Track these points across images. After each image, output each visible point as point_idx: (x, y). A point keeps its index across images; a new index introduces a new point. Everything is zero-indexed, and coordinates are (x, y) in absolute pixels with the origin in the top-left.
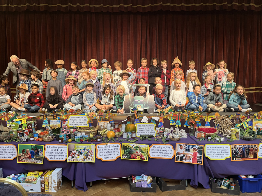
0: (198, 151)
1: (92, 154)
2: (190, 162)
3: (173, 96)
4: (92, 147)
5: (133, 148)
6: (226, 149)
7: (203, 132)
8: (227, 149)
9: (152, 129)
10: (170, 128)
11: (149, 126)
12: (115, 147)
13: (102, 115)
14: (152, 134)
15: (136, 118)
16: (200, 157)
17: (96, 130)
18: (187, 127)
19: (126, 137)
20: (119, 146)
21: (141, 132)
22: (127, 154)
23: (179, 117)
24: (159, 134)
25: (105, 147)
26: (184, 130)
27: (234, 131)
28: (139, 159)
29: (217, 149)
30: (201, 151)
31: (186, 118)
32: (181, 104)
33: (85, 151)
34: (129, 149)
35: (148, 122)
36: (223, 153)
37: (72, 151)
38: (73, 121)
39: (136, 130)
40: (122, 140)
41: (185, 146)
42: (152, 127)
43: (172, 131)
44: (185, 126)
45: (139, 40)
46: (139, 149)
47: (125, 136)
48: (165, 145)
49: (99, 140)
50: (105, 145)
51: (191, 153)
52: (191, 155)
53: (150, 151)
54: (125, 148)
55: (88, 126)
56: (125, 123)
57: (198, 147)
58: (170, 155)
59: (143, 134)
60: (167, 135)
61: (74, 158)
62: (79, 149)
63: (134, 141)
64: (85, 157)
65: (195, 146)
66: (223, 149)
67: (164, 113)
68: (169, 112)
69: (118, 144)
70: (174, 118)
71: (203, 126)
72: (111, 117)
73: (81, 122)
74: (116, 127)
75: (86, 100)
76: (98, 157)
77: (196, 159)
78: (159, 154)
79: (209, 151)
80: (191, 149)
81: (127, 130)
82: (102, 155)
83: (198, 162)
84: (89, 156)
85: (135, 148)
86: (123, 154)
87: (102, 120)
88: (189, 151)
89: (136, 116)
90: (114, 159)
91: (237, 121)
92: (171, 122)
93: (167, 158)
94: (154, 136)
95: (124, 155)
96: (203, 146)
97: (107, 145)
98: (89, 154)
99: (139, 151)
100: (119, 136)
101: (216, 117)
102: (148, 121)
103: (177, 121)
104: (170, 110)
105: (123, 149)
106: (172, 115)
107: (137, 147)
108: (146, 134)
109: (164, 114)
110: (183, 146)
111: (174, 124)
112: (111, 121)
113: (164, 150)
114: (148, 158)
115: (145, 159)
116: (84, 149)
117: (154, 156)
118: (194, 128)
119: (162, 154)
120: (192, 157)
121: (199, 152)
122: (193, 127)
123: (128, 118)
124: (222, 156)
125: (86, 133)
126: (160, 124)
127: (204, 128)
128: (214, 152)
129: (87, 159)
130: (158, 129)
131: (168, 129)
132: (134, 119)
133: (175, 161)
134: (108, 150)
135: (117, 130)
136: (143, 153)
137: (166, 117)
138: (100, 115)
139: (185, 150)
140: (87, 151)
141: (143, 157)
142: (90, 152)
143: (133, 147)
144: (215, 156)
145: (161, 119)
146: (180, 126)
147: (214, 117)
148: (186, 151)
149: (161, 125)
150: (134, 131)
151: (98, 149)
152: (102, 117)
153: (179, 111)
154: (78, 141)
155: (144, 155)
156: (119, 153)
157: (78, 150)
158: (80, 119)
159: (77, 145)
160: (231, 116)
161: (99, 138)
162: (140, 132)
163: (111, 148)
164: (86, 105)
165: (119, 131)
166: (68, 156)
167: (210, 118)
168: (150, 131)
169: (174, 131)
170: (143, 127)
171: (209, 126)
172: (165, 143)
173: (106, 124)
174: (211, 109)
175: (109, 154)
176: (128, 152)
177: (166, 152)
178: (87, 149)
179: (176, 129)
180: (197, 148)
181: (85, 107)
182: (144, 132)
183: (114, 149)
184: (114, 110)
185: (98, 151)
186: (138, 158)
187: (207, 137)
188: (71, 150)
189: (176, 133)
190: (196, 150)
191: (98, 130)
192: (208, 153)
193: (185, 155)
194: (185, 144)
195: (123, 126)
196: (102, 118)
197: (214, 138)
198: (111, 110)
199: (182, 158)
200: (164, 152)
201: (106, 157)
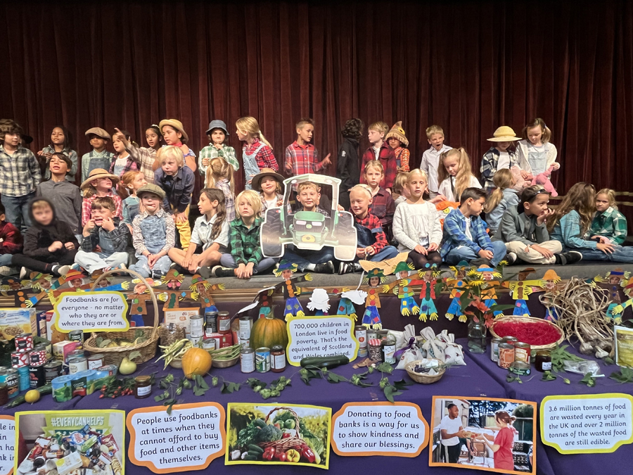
0: (514, 425)
1: (114, 447)
2: (485, 468)
3: (404, 220)
4: (111, 420)
5: (270, 422)
6: (617, 411)
7: (521, 343)
8: (622, 411)
9: (344, 336)
10: (403, 330)
11: (332, 325)
12: (200, 421)
13: (177, 288)
14: (343, 351)
15: (292, 296)
16: (526, 448)
17: (148, 342)
18: (456, 318)
19: (252, 369)
20: (219, 415)
21: (306, 346)
22: (249, 442)
23: (428, 290)
24: (368, 350)
25: (163, 420)
26: (452, 336)
27: (627, 337)
28: (294, 459)
29: (585, 413)
30: (528, 424)
31: (451, 290)
32: (428, 245)
33: (87, 436)
34: (256, 424)
35: (328, 306)
36: (606, 429)
37: (33, 442)
38: (73, 312)
39: (284, 341)
40: (233, 386)
41: (466, 405)
42: (342, 328)
43: (412, 341)
44: (449, 316)
45: (304, 71)
46: (293, 424)
47: (247, 366)
48: (393, 404)
49: (142, 391)
50: (161, 413)
51: (490, 433)
52: (491, 438)
53: (337, 430)
54: (239, 421)
55: (125, 326)
56: (254, 315)
57: (514, 408)
58: (410, 440)
59: (312, 353)
60: (395, 356)
61: (45, 467)
62: (62, 431)
63: (273, 394)
64: (87, 461)
65: (505, 405)
66: (605, 412)
67: (381, 275)
68: (397, 270)
69: (212, 408)
70: (415, 291)
71: (508, 317)
72: (208, 294)
73: (101, 315)
74: (222, 328)
75: (141, 237)
76: (138, 458)
77: (510, 453)
78: (369, 439)
79: (555, 422)
80: (490, 416)
81: (255, 341)
82: (155, 452)
83: (517, 467)
84: (101, 457)
85: (277, 419)
86: (234, 444)
87: (176, 304)
88: (482, 422)
89: (290, 288)
90: (202, 463)
91: (614, 295)
92: (404, 303)
93: (401, 451)
94: (351, 358)
95: (236, 448)
96: (534, 405)
97: (169, 412)
98: (104, 448)
99: (293, 432)
100: (229, 364)
101: (549, 285)
102: (329, 303)
103: (424, 302)
104: (402, 267)
105: (232, 426)
106: (406, 283)
107: (284, 417)
108: (322, 353)
109: (382, 278)
110: (460, 408)
111: (415, 309)
112: (208, 305)
113: (387, 425)
114: (327, 456)
115: (318, 459)
116: (83, 431)
117: (353, 445)
118: (483, 328)
119: (383, 440)
120: (493, 448)
121: (519, 428)
122: (480, 325)
123: (264, 298)
124: (602, 437)
125: (109, 358)
126: (368, 313)
127: (511, 321)
128: (573, 426)
129: (96, 467)
130: (362, 334)
131: (398, 334)
132: (285, 298)
133: (431, 464)
134: (175, 433)
135: (224, 340)
136: (311, 437)
137: (387, 288)
138: (170, 289)
139: (466, 420)
140: (94, 438)
141: (310, 453)
142: (107, 440)
143: (272, 417)
144: (578, 438)
145: (372, 297)
146: (434, 315)
147: (541, 283)
148: (470, 425)
149: (373, 316)
150: (280, 344)
151: (138, 429)
152: (177, 294)
153: (429, 269)
154: (61, 396)
155: (312, 444)
156: (220, 441)
157: (59, 433)
158: (98, 304)
159: (55, 416)
160: (593, 279)
161: (146, 384)
162: (300, 346)
163: (187, 423)
164: (141, 254)
165: (232, 341)
166: (20, 461)
167: (530, 287)
168: (338, 343)
169: (418, 338)
170: (311, 330)
171: (526, 315)
172: (390, 398)
173: (187, 317)
174: (517, 256)
175: (181, 444)
176: (254, 437)
177: (395, 431)
178: (93, 430)
179: (423, 331)
180: (510, 414)
181: (137, 260)
182: (317, 346)
183: (197, 427)
184: (224, 269)
185: (138, 438)
186: (289, 458)
187: (537, 362)
188: (32, 437)
189: (427, 348)
190: (508, 421)
191: (159, 342)
192: (553, 431)
193: (469, 441)
194: (466, 399)
195: (245, 326)
196: (177, 299)
197: (560, 363)
198: (214, 268)
199: (455, 452)
200: (389, 430)
201: (168, 456)
